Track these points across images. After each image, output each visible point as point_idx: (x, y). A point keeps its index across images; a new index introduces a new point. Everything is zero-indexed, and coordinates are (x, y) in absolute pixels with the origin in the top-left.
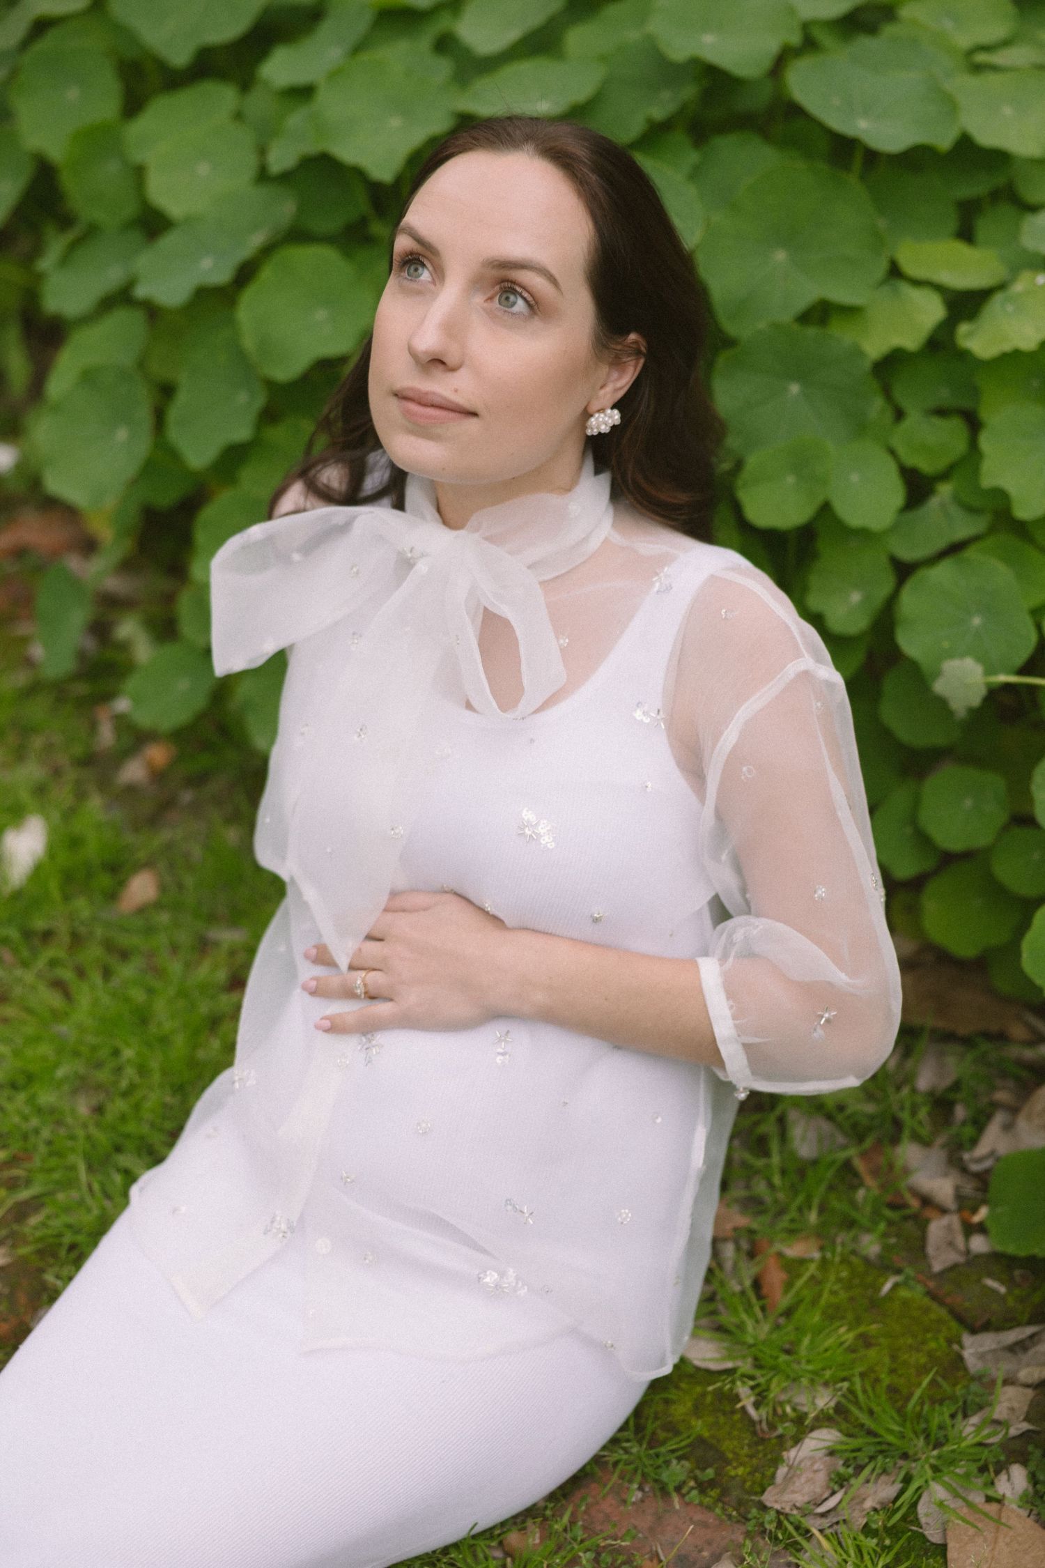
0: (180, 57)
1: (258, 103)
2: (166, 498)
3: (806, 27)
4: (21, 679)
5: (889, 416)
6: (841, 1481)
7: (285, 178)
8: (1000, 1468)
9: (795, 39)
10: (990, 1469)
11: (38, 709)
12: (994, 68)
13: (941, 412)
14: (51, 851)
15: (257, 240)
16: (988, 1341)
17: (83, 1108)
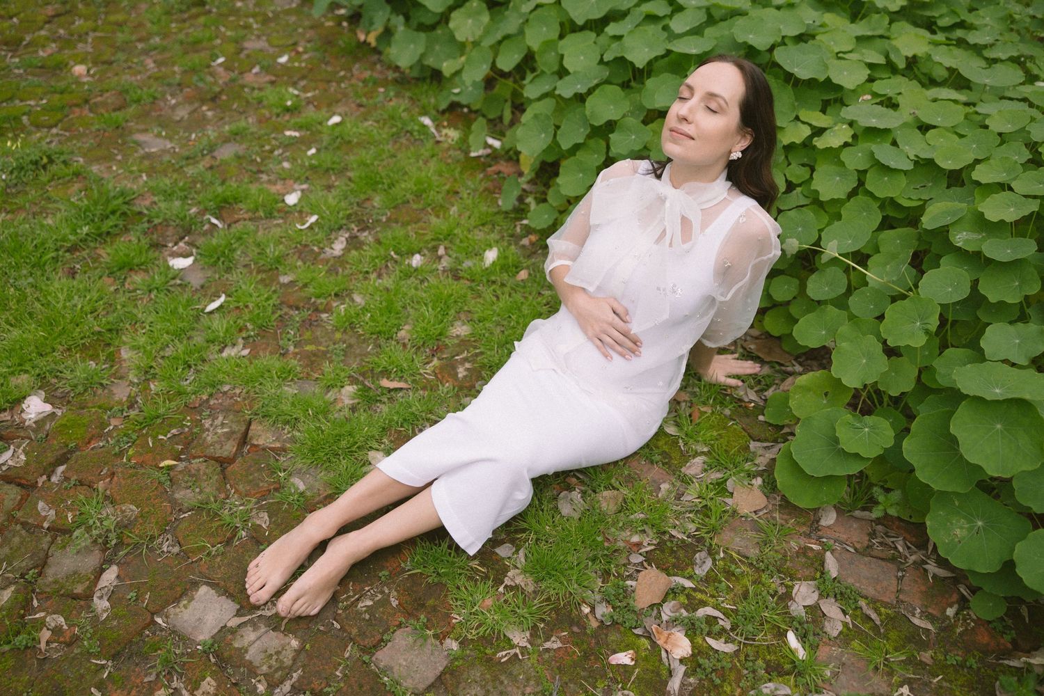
0: (580, 22)
1: (603, 39)
2: (550, 159)
3: (783, 37)
4: (495, 210)
5: (786, 163)
6: (706, 470)
7: (607, 64)
8: (755, 477)
9: (779, 40)
10: (751, 476)
11: (499, 218)
12: (844, 59)
13: (803, 165)
14: (498, 258)
15: (595, 82)
16: (758, 444)
17: (498, 330)
